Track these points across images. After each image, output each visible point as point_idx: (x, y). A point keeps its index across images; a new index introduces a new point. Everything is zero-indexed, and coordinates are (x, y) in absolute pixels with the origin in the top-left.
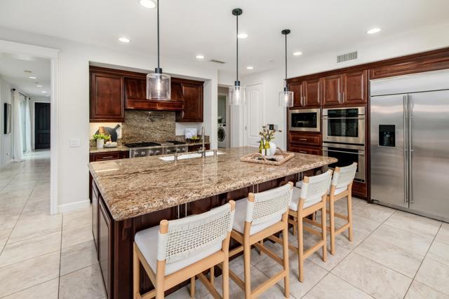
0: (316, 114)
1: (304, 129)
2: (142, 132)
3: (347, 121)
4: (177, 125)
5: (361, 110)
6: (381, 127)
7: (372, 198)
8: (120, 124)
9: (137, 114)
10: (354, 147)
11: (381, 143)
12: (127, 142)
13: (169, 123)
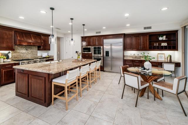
0: (90, 48)
1: (86, 53)
2: (22, 55)
3: (98, 50)
4: (39, 51)
5: (102, 47)
6: (106, 52)
7: (104, 70)
8: (10, 51)
9: (19, 47)
10: (100, 57)
11: (106, 56)
12: (14, 59)
13: (34, 50)
